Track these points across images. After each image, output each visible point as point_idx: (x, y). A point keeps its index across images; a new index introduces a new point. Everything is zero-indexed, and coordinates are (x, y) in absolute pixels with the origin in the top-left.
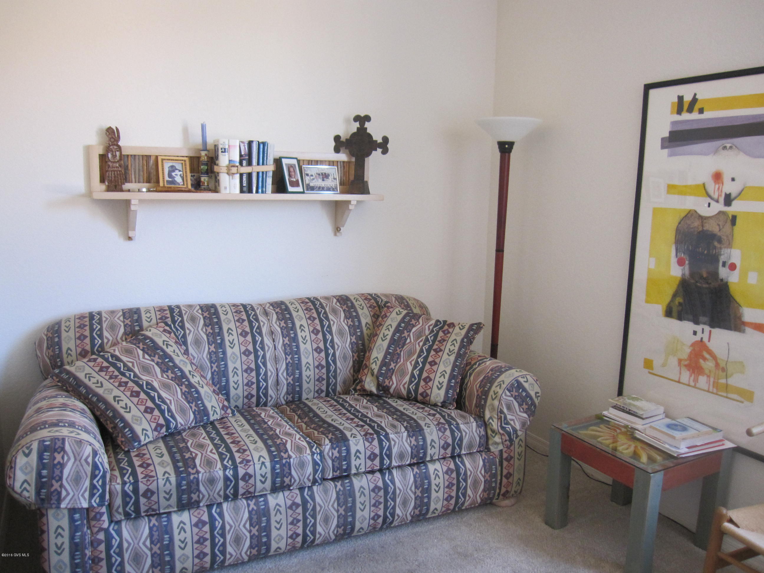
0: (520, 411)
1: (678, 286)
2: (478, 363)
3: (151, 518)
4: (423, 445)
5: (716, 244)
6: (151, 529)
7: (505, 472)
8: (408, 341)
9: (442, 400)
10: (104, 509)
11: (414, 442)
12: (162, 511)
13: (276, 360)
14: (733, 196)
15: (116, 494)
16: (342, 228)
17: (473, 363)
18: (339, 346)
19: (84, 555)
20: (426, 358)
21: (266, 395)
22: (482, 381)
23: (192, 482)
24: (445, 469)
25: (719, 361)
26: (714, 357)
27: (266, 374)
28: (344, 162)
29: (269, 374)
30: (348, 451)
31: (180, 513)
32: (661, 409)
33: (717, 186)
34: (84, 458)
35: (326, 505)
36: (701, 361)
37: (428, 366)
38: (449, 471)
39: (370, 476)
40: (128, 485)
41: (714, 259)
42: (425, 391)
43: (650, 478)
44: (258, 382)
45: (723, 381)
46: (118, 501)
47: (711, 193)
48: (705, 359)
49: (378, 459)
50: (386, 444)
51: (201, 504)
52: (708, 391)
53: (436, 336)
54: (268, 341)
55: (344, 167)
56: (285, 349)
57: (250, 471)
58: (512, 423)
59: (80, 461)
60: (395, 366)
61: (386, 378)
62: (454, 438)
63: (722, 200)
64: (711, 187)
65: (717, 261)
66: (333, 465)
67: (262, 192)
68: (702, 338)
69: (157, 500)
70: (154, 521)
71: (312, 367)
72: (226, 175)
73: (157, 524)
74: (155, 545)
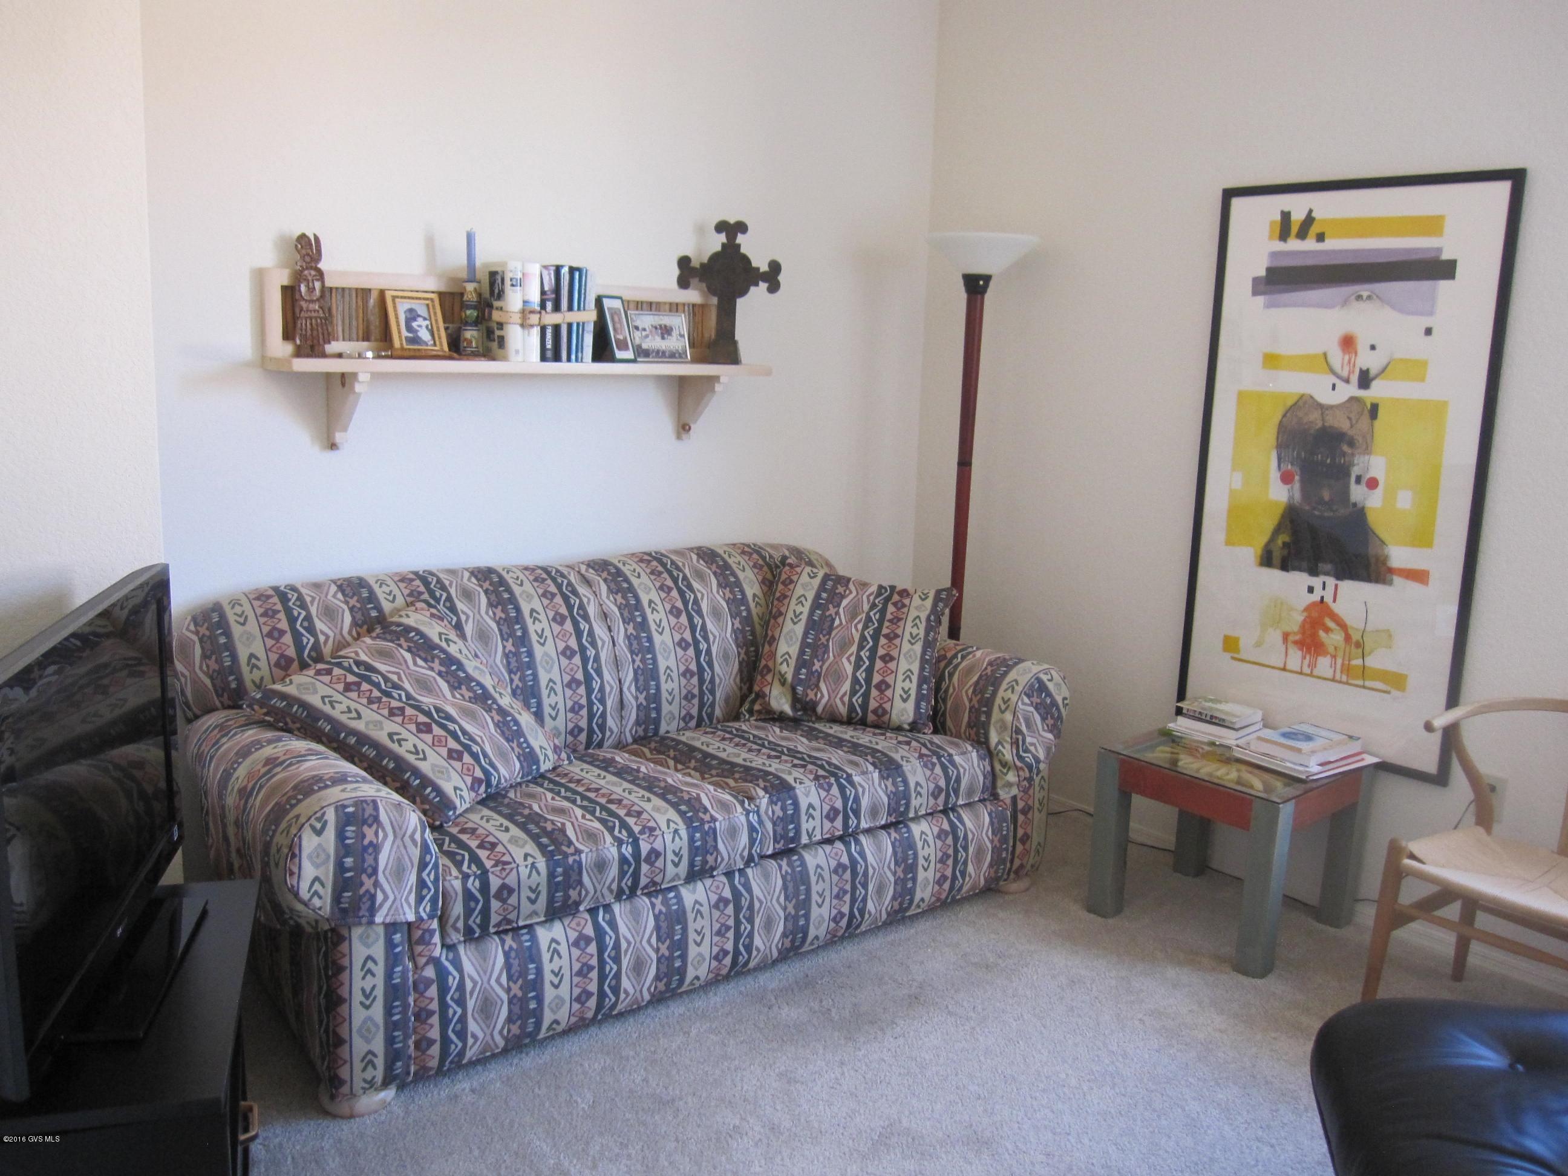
0: (1044, 730)
1: (1283, 516)
2: (959, 656)
3: (503, 936)
4: (904, 791)
5: (1345, 448)
6: (506, 954)
7: (1020, 832)
8: (837, 622)
9: (911, 720)
10: (435, 924)
11: (891, 788)
12: (521, 923)
13: (617, 663)
14: (1372, 373)
15: (454, 895)
16: (692, 426)
17: (949, 655)
18: (715, 637)
19: (406, 1006)
20: (873, 651)
21: (602, 727)
22: (977, 683)
23: (571, 867)
24: (936, 830)
25: (1351, 632)
26: (1343, 626)
27: (602, 689)
28: (694, 305)
29: (608, 689)
30: (796, 804)
31: (547, 925)
32: (1258, 716)
33: (1347, 357)
34: (409, 833)
35: (769, 898)
36: (1322, 634)
37: (879, 664)
38: (941, 835)
39: (828, 848)
40: (472, 878)
41: (1341, 473)
42: (880, 706)
43: (1278, 810)
44: (590, 704)
45: (1358, 662)
46: (457, 909)
47: (1337, 367)
48: (1327, 630)
49: (840, 818)
50: (850, 792)
51: (582, 908)
52: (1333, 680)
53: (883, 612)
54: (600, 631)
55: (694, 314)
56: (631, 644)
57: (658, 845)
58: (1032, 748)
59: (402, 839)
60: (821, 667)
61: (809, 687)
62: (948, 779)
63: (1355, 378)
64: (1337, 358)
65: (1348, 475)
66: (775, 832)
67: (577, 361)
68: (1322, 598)
69: (516, 905)
70: (509, 940)
71: (675, 675)
72: (518, 329)
73: (515, 946)
74: (515, 983)
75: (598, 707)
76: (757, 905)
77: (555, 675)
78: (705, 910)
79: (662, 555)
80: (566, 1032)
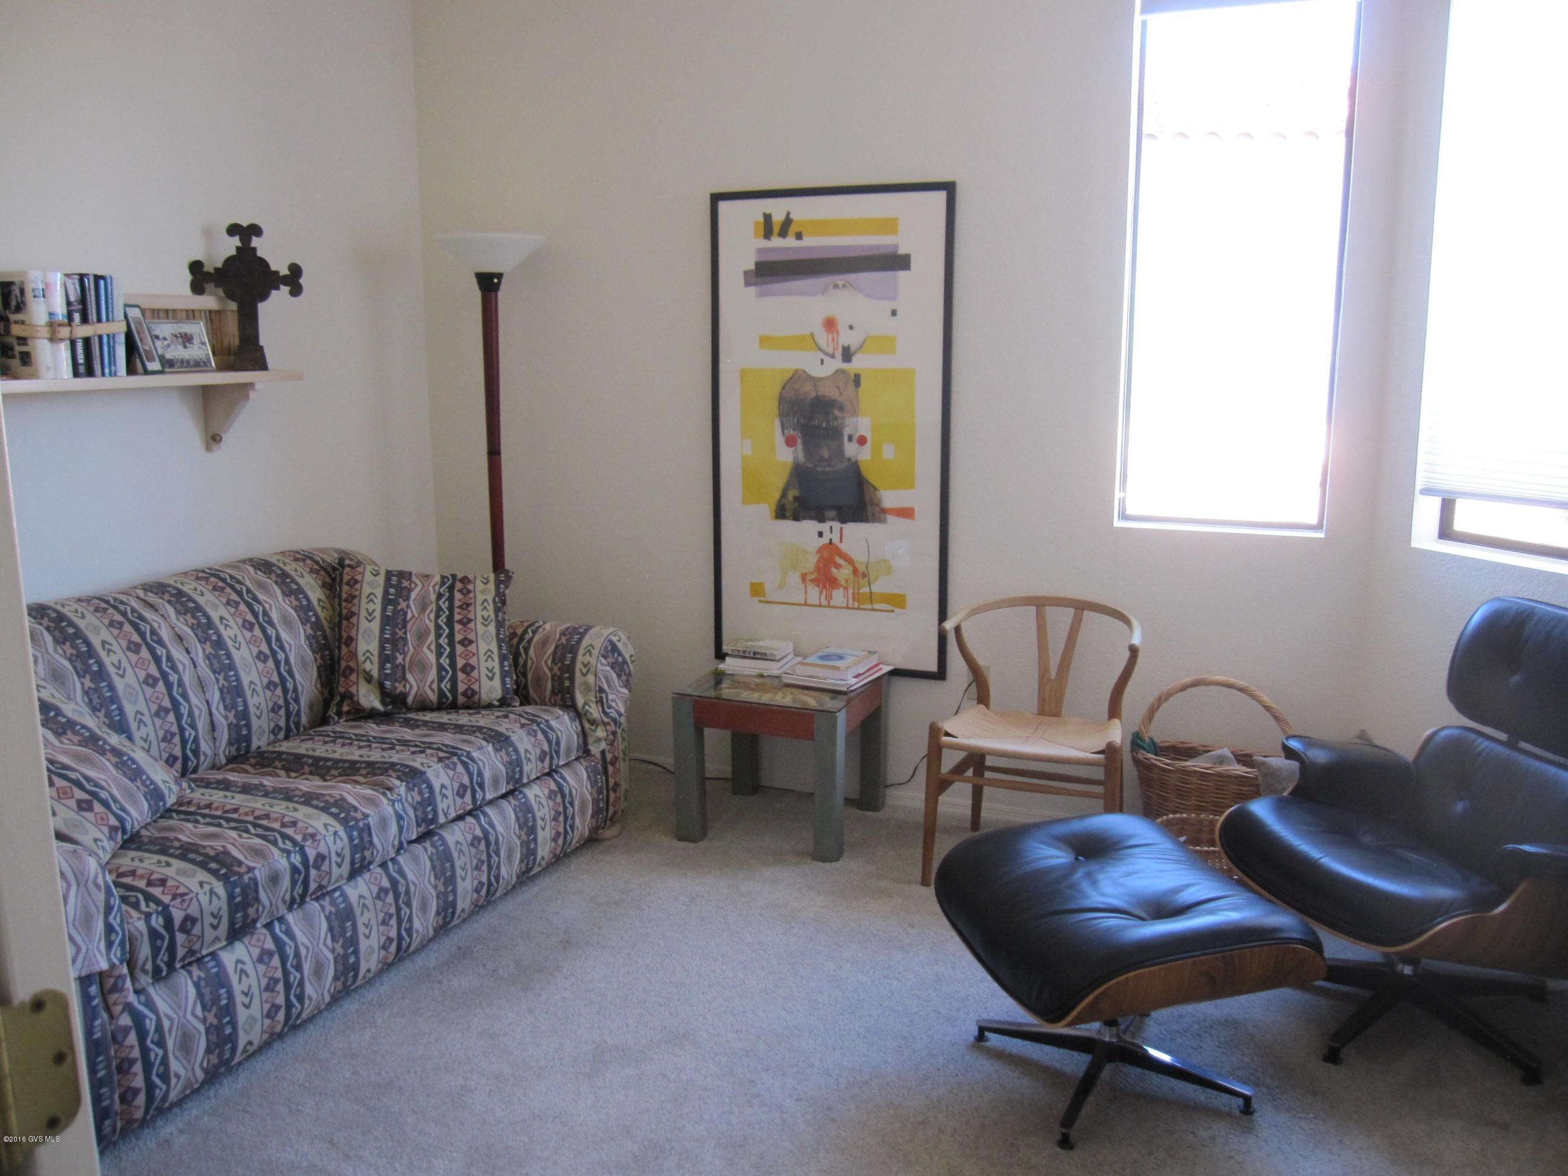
0: (620, 686)
1: (791, 474)
2: (529, 631)
3: (189, 968)
4: (517, 759)
5: (837, 412)
6: (197, 985)
7: (612, 782)
8: (409, 616)
9: (499, 696)
10: (125, 970)
11: (506, 758)
12: (204, 952)
13: (201, 684)
14: (852, 349)
15: (140, 938)
16: (223, 436)
17: (519, 631)
18: (290, 645)
19: (109, 1060)
20: (451, 636)
21: (196, 752)
22: (554, 653)
23: (248, 886)
24: (546, 791)
25: (857, 565)
26: (850, 561)
27: (191, 714)
28: (210, 311)
29: (196, 712)
30: (430, 787)
31: (229, 948)
32: (789, 647)
33: (830, 337)
34: (92, 878)
35: (421, 880)
36: (834, 570)
37: (459, 649)
38: (551, 795)
39: (461, 824)
40: (154, 916)
41: (835, 433)
42: (469, 688)
43: (836, 718)
44: (182, 730)
45: (866, 590)
46: (145, 950)
47: (823, 345)
48: (838, 566)
49: (469, 793)
50: (473, 768)
51: (259, 925)
52: (847, 608)
53: (451, 599)
54: (178, 654)
55: (211, 320)
56: (211, 664)
57: (323, 849)
58: (613, 704)
59: (85, 886)
60: (404, 659)
61: (396, 680)
62: (549, 742)
63: (839, 354)
64: (822, 337)
65: (841, 435)
66: (416, 816)
67: (110, 375)
68: (831, 540)
69: (200, 934)
70: (196, 971)
71: (259, 689)
72: (46, 342)
73: (203, 975)
74: (209, 1011)
75: (189, 733)
76: (412, 888)
77: (142, 706)
78: (369, 902)
79: (217, 570)
80: (260, 1050)
